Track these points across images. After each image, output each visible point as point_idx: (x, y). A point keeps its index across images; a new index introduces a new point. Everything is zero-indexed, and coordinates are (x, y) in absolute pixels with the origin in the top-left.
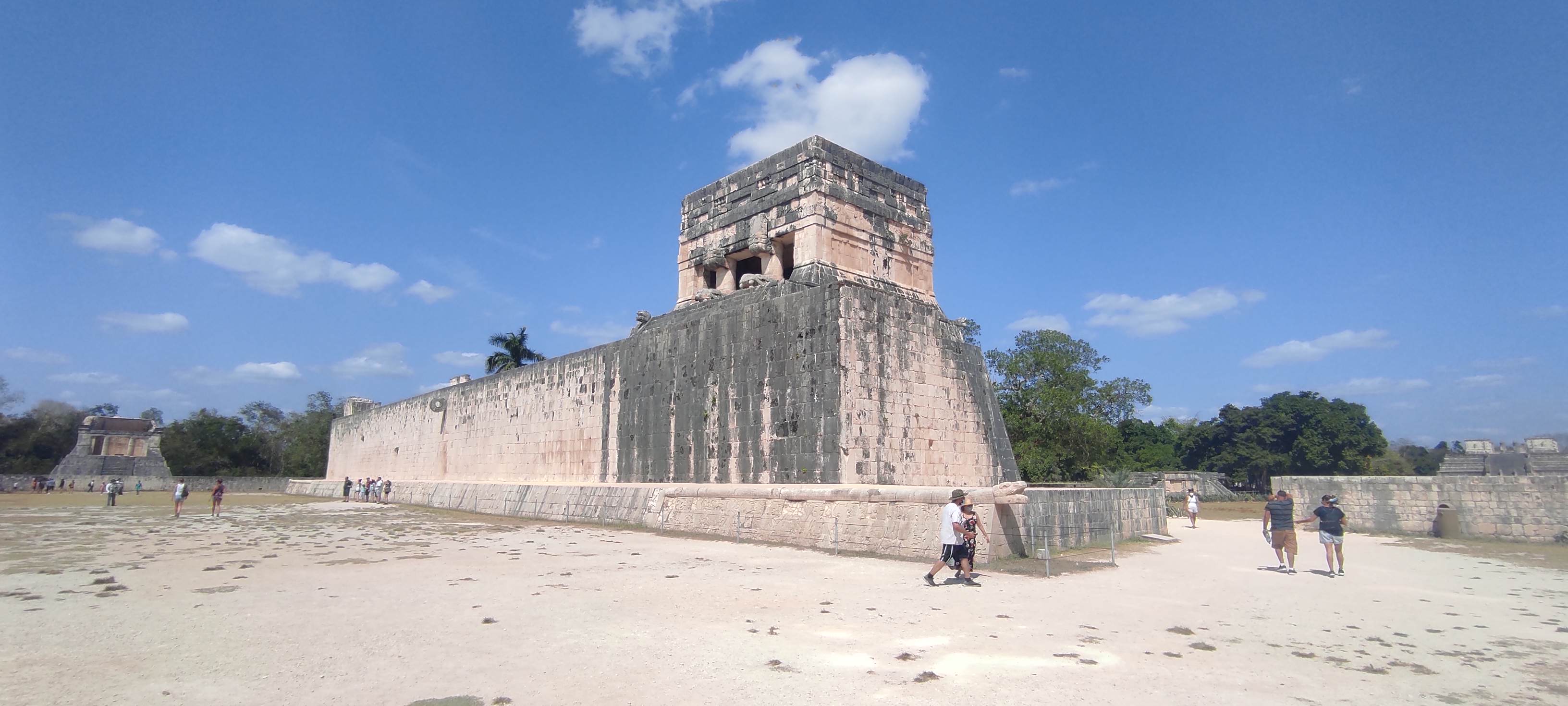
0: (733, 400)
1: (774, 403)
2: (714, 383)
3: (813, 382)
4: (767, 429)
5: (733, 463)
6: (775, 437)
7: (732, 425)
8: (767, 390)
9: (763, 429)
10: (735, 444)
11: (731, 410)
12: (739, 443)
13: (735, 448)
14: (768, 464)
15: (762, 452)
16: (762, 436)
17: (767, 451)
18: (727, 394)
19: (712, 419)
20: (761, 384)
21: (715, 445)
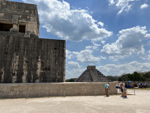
0: (25, 61)
1: (42, 63)
2: (17, 55)
3: (56, 60)
4: (39, 69)
5: (24, 78)
6: (42, 71)
7: (24, 67)
8: (39, 60)
9: (38, 69)
10: (25, 73)
11: (24, 63)
12: (27, 72)
13: (26, 73)
14: (39, 78)
15: (37, 75)
16: (37, 71)
17: (39, 74)
18: (23, 59)
19: (15, 65)
20: (38, 58)
21: (16, 72)
